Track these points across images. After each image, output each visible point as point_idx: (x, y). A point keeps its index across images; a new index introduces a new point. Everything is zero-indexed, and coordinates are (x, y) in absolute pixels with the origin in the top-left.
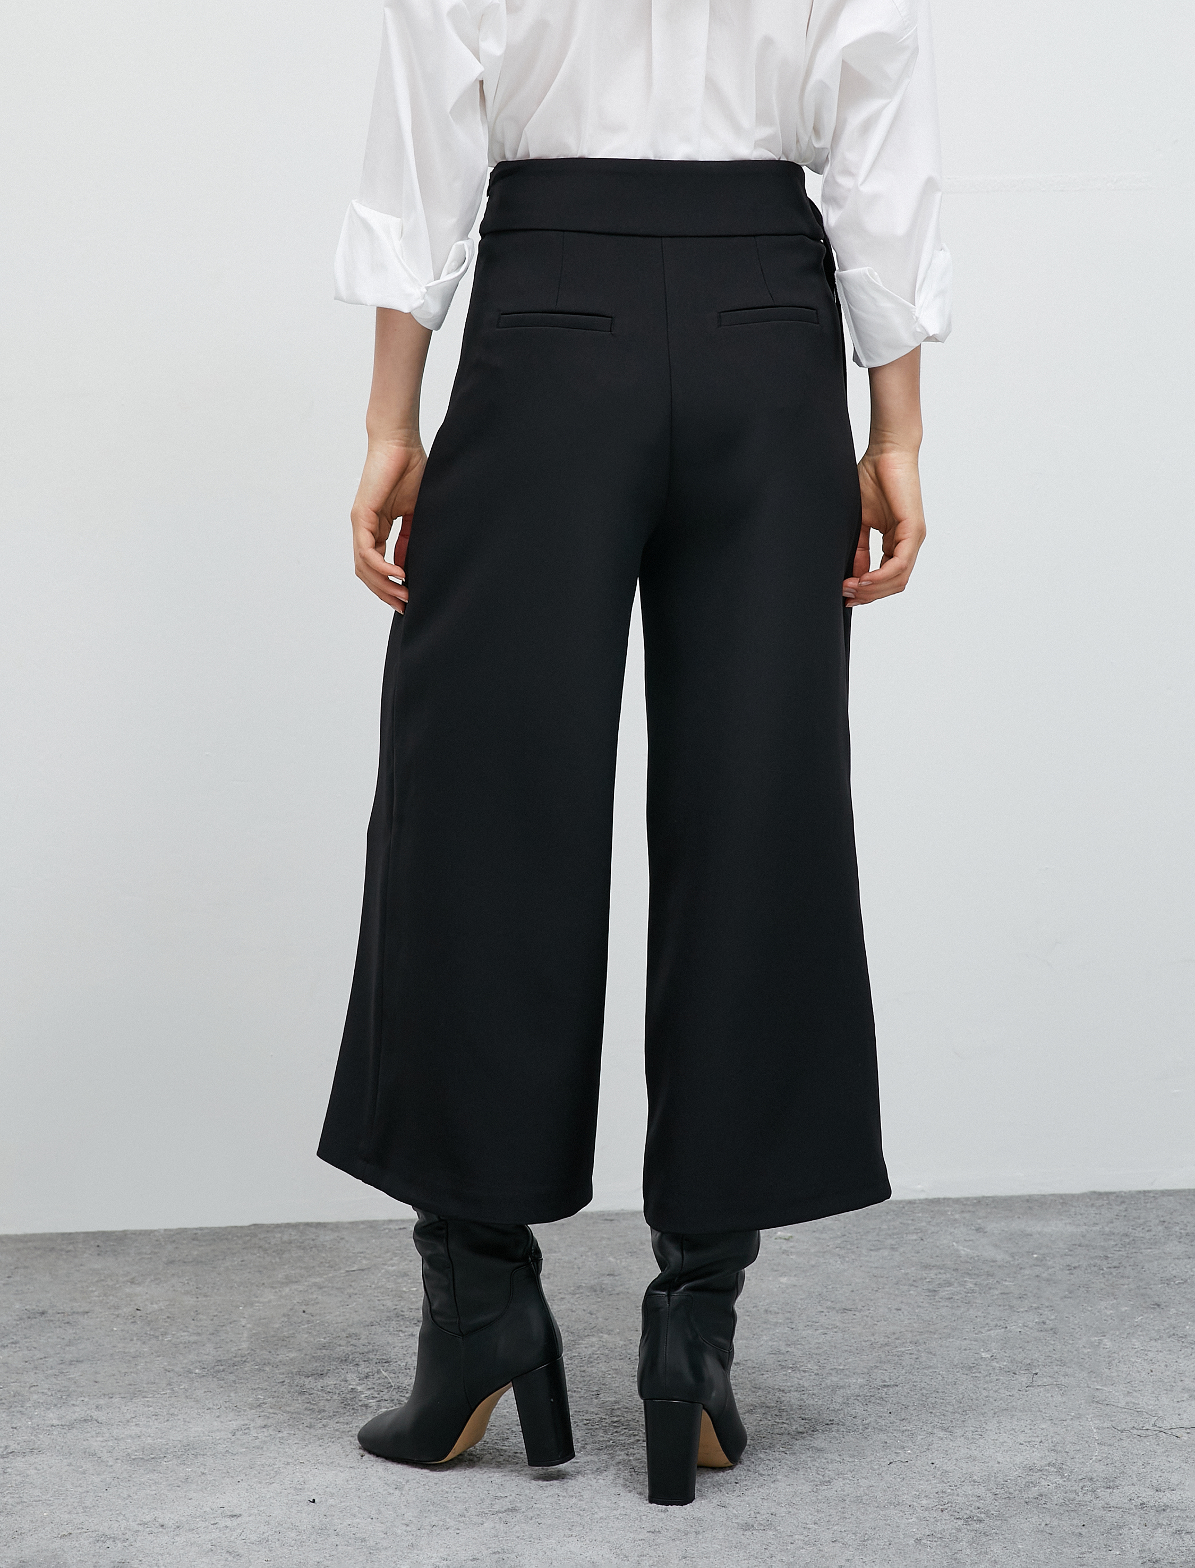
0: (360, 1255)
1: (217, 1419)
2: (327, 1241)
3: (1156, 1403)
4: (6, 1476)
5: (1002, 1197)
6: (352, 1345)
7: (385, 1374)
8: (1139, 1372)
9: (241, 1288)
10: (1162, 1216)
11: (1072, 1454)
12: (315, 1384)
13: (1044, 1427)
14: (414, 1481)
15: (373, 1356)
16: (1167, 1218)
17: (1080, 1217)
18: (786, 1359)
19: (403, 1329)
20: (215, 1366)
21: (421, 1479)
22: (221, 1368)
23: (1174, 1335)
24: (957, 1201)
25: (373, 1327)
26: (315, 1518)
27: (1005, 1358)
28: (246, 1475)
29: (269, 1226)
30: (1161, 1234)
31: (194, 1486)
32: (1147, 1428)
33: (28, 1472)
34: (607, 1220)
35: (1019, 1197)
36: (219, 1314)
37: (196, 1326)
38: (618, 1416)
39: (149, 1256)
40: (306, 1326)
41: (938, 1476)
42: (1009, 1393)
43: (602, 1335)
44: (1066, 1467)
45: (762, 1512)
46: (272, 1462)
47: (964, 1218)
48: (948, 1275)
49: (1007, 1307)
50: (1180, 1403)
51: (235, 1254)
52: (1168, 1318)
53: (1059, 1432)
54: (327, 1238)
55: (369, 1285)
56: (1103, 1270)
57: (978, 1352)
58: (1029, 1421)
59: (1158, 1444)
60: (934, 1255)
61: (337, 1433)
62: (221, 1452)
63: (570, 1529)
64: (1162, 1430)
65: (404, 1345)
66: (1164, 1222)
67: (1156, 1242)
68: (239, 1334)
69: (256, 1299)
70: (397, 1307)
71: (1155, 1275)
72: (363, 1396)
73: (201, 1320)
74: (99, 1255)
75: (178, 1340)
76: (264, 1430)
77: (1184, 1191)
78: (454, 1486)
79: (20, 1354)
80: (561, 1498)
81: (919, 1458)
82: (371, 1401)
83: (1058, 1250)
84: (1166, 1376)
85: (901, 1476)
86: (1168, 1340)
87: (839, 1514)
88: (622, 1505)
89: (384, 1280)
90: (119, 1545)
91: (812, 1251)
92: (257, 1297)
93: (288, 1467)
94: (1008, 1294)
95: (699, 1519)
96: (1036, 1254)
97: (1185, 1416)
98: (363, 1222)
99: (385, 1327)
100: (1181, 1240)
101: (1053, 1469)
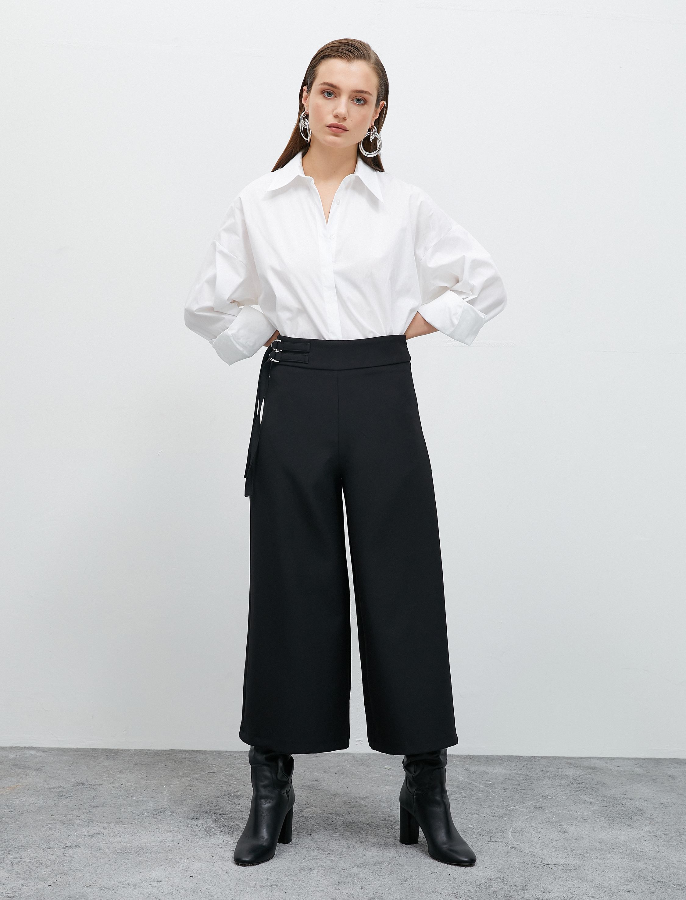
0: (214, 766)
1: (153, 836)
2: (200, 759)
3: (542, 852)
4: (65, 857)
5: (476, 755)
6: (209, 806)
7: (223, 820)
8: (534, 838)
9: (165, 778)
11: (507, 873)
12: (194, 823)
13: (495, 860)
14: (234, 870)
15: (218, 812)
16: (544, 769)
17: (508, 766)
18: (388, 823)
20: (153, 812)
21: (237, 869)
22: (156, 813)
23: (548, 821)
24: (458, 756)
25: (219, 798)
26: (192, 884)
27: (479, 828)
28: (164, 863)
29: (177, 751)
30: (541, 776)
31: (142, 867)
32: (539, 863)
33: (74, 856)
34: (315, 756)
35: (483, 756)
36: (155, 789)
37: (146, 794)
38: (319, 845)
39: (128, 761)
40: (191, 796)
41: (451, 880)
42: (481, 844)
43: (312, 807)
44: (505, 879)
45: (378, 892)
46: (175, 858)
47: (461, 764)
49: (479, 805)
50: (552, 853)
51: (163, 762)
52: (546, 814)
53: (502, 863)
54: (201, 757)
55: (217, 779)
56: (518, 790)
57: (467, 824)
58: (489, 857)
59: (543, 871)
61: (203, 846)
62: (154, 852)
63: (299, 896)
64: (545, 865)
65: (231, 807)
67: (540, 780)
68: (163, 798)
69: (171, 783)
70: (228, 790)
71: (539, 794)
72: (213, 829)
73: (148, 791)
74: (107, 759)
75: (138, 799)
76: (172, 842)
77: (550, 757)
78: (250, 873)
79: (73, 802)
80: (295, 881)
81: (444, 871)
82: (217, 832)
83: (499, 780)
84: (545, 840)
85: (436, 879)
86: (546, 824)
87: (411, 895)
88: (320, 885)
89: (223, 777)
90: (110, 892)
92: (171, 782)
93: (182, 860)
94: (479, 799)
95: (353, 894)
96: (490, 782)
97: (554, 859)
98: (215, 751)
99: (223, 799)
100: (550, 779)
101: (499, 880)
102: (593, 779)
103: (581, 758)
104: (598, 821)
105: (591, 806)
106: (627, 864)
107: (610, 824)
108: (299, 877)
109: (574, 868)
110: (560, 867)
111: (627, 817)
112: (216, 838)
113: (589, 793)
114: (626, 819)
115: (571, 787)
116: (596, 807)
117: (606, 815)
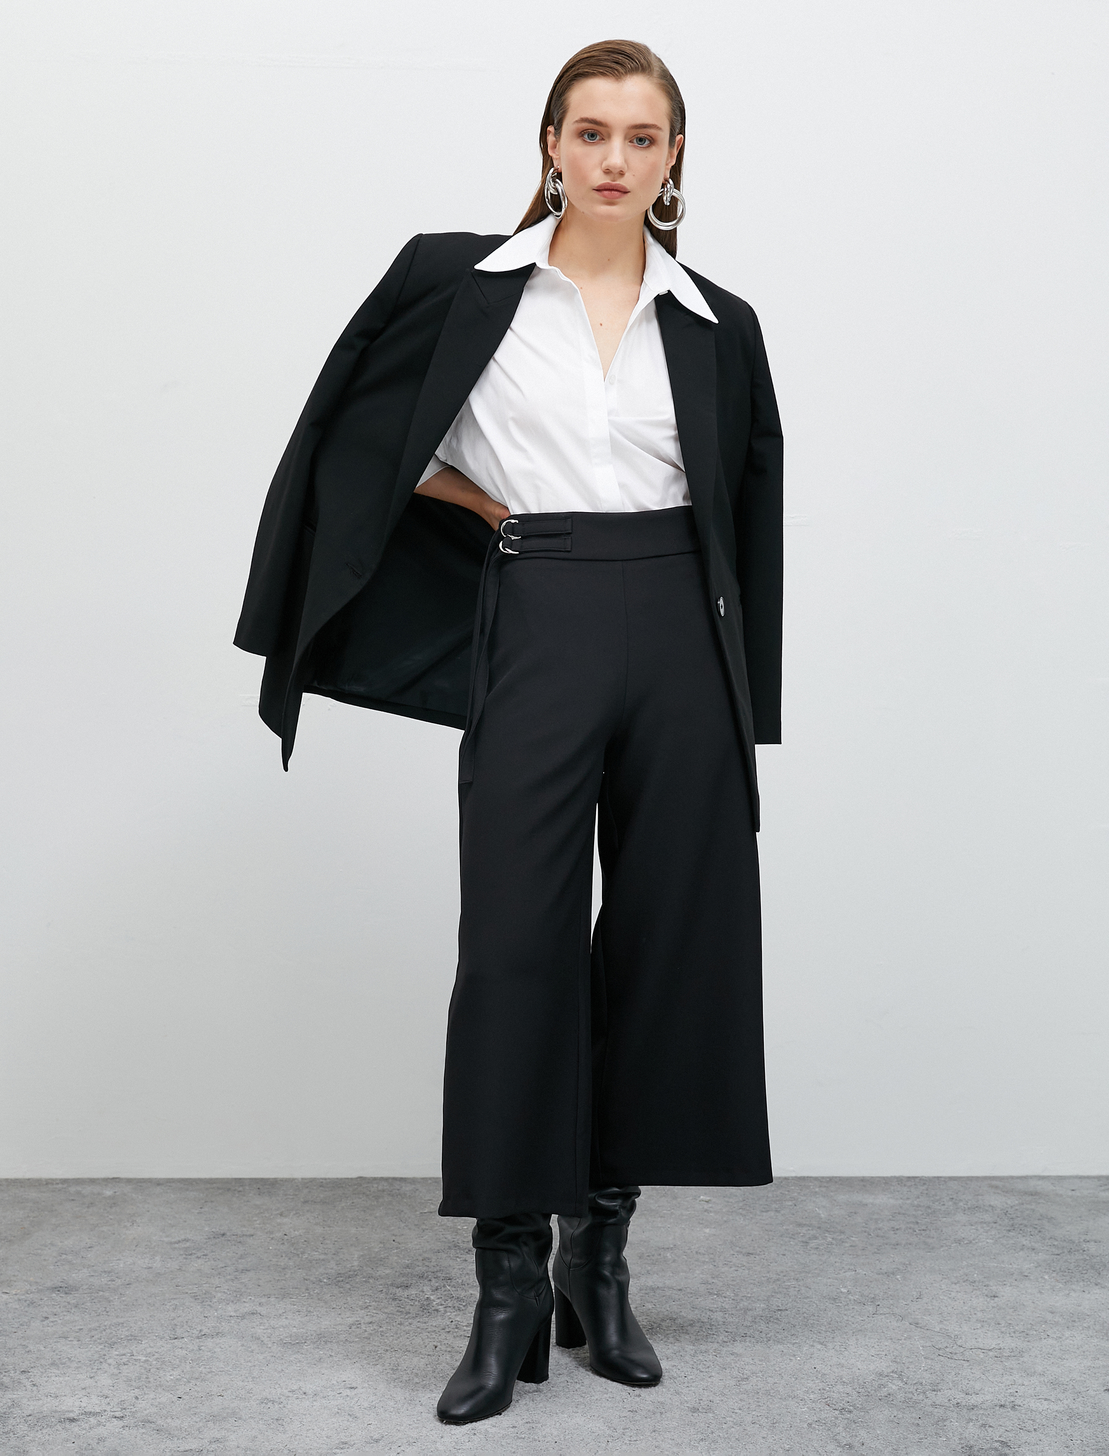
1: (339, 1316)
3: (960, 1329)
4: (201, 1352)
5: (845, 1177)
6: (426, 1266)
7: (449, 1288)
8: (946, 1306)
9: (353, 1222)
10: (951, 1195)
11: (907, 1365)
12: (403, 1293)
13: (887, 1344)
15: (440, 1275)
16: (954, 1196)
17: (897, 1193)
19: (460, 1256)
20: (337, 1277)
22: (341, 1279)
23: (967, 1280)
24: (816, 1179)
25: (440, 1253)
27: (857, 1293)
28: (359, 1358)
29: (369, 1179)
30: (951, 1208)
31: (325, 1365)
33: (216, 1350)
35: (856, 1178)
36: (339, 1240)
37: (324, 1248)
39: (292, 1197)
40: (395, 1251)
41: (819, 1377)
42: (862, 1319)
44: (905, 1374)
45: (704, 1399)
46: (377, 1349)
47: (822, 1191)
48: (815, 1232)
49: (854, 1256)
50: (976, 1330)
51: (347, 1198)
52: (962, 1268)
53: (897, 1348)
54: (407, 1189)
56: (916, 1231)
57: (839, 1287)
58: (877, 1339)
60: (804, 1217)
61: (419, 1329)
62: (342, 1341)
63: (577, 1407)
64: (966, 1349)
65: (460, 1267)
66: (953, 1199)
67: (949, 1214)
68: (352, 1255)
70: (455, 1240)
71: (950, 1236)
72: (435, 1303)
73: (326, 1244)
74: (259, 1194)
75: (312, 1258)
76: (371, 1325)
77: (964, 1177)
79: (209, 1263)
80: (569, 1384)
81: (806, 1363)
82: (440, 1307)
83: (885, 1216)
84: (965, 1311)
86: (964, 1284)
87: (755, 1403)
88: (610, 1390)
90: (277, 1406)
91: (724, 1210)
93: (388, 1353)
95: (662, 1403)
97: (980, 1340)
98: (430, 1179)
99: (447, 1254)
100: (966, 1212)
101: (895, 1376)
102: (1033, 1210)
103: (1012, 1178)
104: (1046, 1277)
105: (1033, 1255)
106: (1098, 1345)
107: (1065, 1282)
108: (575, 1377)
109: (1012, 1354)
110: (991, 1353)
111: (1092, 1271)
112: (439, 1317)
113: (1029, 1234)
114: (1092, 1275)
115: (1000, 1225)
116: (1041, 1256)
117: (1058, 1268)
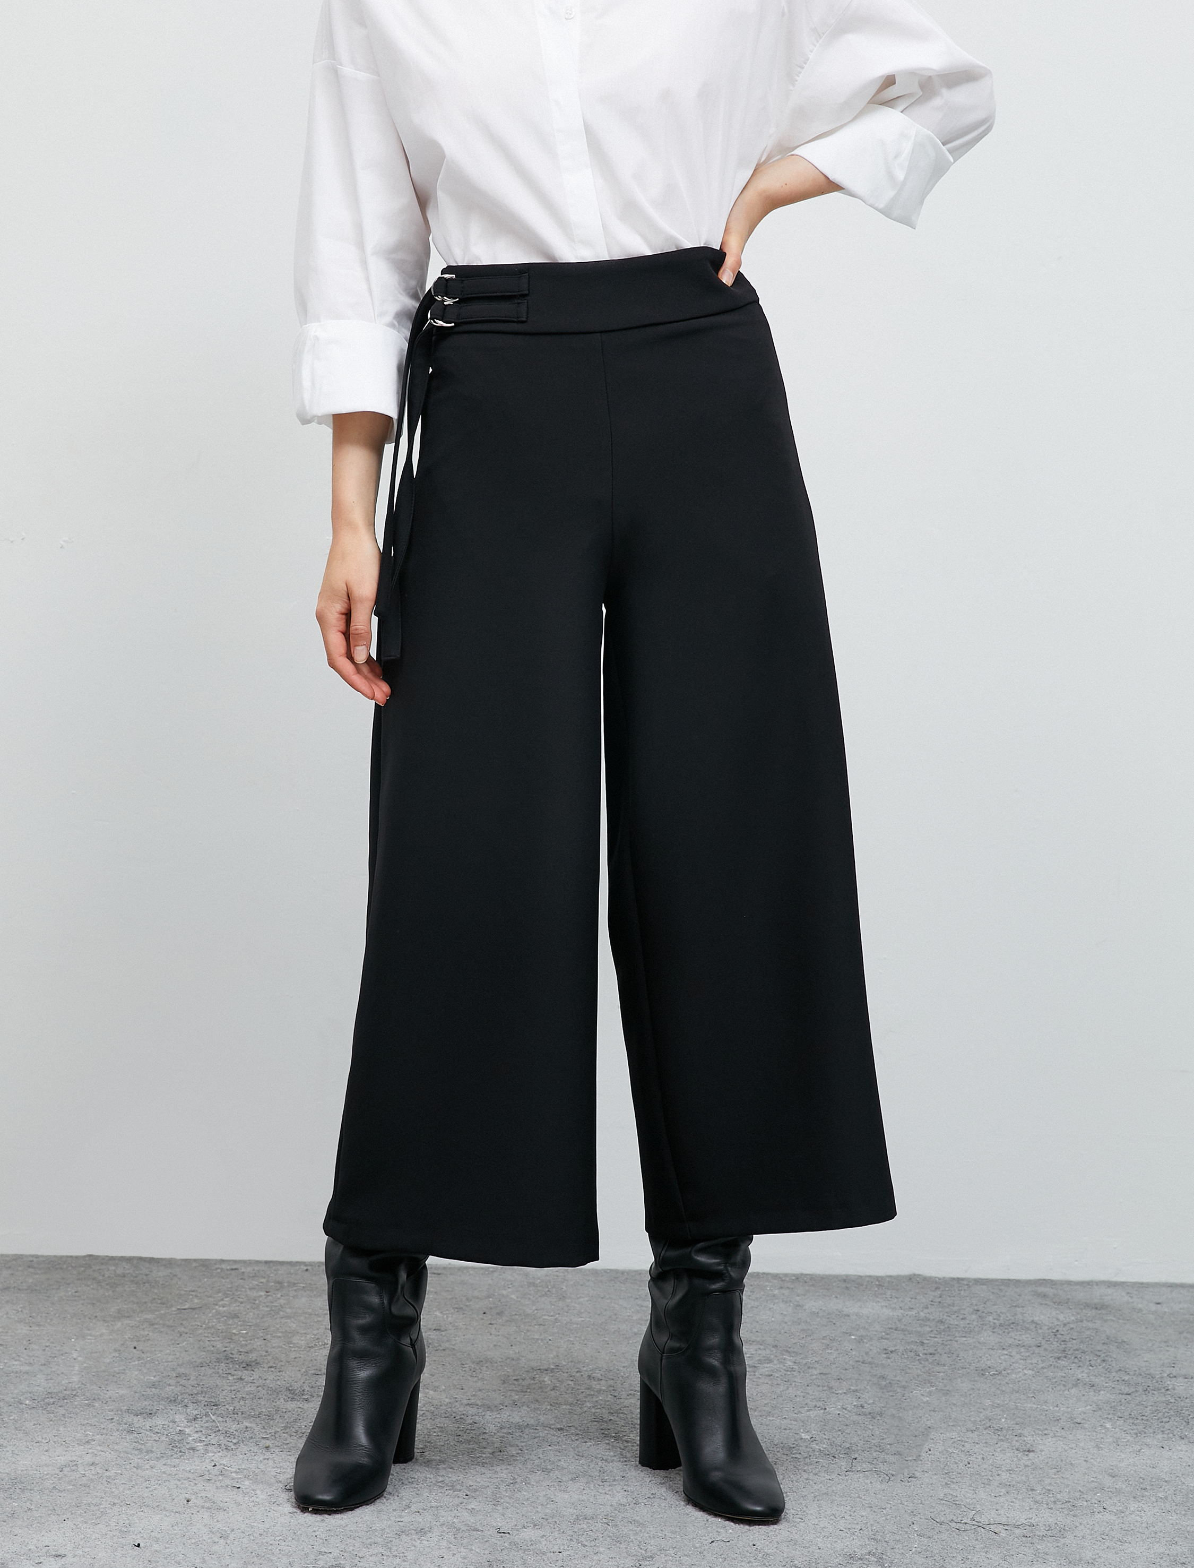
0: (191, 1293)
1: (45, 1453)
2: (160, 1277)
3: (974, 1496)
5: (819, 1275)
6: (181, 1385)
7: (213, 1417)
8: (956, 1463)
9: (74, 1320)
10: (976, 1305)
11: (892, 1543)
12: (144, 1424)
13: (864, 1514)
14: (239, 1531)
15: (202, 1399)
16: (980, 1308)
17: (895, 1300)
18: (609, 1428)
19: (233, 1372)
20: (45, 1398)
21: (246, 1529)
22: (52, 1400)
23: (990, 1427)
24: (775, 1276)
25: (203, 1368)
26: (140, 1563)
27: (825, 1441)
28: (72, 1514)
30: (975, 1323)
31: (20, 1522)
32: (966, 1521)
35: (836, 1277)
36: (51, 1345)
37: (29, 1356)
38: (443, 1476)
40: (137, 1363)
41: (759, 1558)
42: (829, 1477)
43: (427, 1391)
44: (887, 1558)
46: (99, 1502)
47: (783, 1294)
48: (768, 1352)
49: (825, 1388)
50: (998, 1498)
51: (69, 1284)
52: (984, 1409)
53: (878, 1520)
54: (160, 1274)
55: (199, 1324)
56: (919, 1356)
57: (798, 1432)
58: (849, 1507)
59: (977, 1540)
60: (754, 1330)
61: (164, 1475)
62: (48, 1489)
64: (981, 1525)
65: (233, 1388)
66: (978, 1311)
67: (971, 1331)
68: (70, 1366)
69: (89, 1332)
70: (227, 1349)
71: (970, 1364)
72: (191, 1438)
73: (33, 1350)
75: (10, 1369)
76: (92, 1468)
77: (997, 1280)
78: (278, 1538)
80: (385, 1558)
81: (740, 1538)
82: (198, 1444)
83: (875, 1333)
84: (983, 1470)
85: (722, 1556)
86: (985, 1432)
89: (215, 1321)
91: (635, 1318)
92: (89, 1330)
93: (114, 1508)
94: (826, 1374)
96: (853, 1335)
97: (1002, 1512)
98: (195, 1260)
99: (214, 1368)
100: (995, 1330)
101: (873, 1559)
102: (1097, 1330)
103: (1069, 1283)
104: (1108, 1425)
105: (1092, 1393)
106: (1177, 1524)
107: (1136, 1434)
108: (395, 1548)
109: (1049, 1533)
110: (1017, 1531)
111: (1177, 1419)
112: (196, 1459)
113: (1088, 1363)
114: (1176, 1424)
115: (1045, 1350)
116: (1104, 1396)
117: (1127, 1414)
